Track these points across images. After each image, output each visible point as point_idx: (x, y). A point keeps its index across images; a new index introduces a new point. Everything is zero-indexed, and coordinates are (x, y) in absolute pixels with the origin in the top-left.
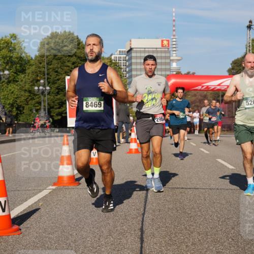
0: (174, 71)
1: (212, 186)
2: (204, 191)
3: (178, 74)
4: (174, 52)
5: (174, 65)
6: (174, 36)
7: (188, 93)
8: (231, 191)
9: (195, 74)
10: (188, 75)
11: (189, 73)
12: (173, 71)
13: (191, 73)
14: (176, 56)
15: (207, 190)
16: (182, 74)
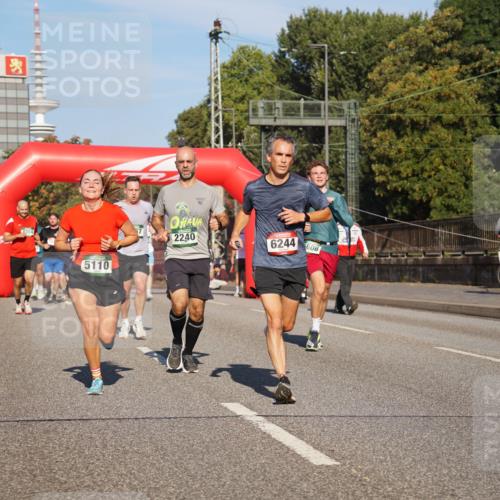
0: (40, 135)
1: (124, 413)
2: (103, 424)
3: (50, 143)
4: (39, 88)
5: (39, 120)
6: (38, 48)
7: (73, 189)
8: (166, 423)
9: (92, 144)
10: (74, 145)
11: (75, 140)
12: (37, 136)
13: (81, 140)
14: (44, 98)
15: (110, 422)
16: (58, 142)
